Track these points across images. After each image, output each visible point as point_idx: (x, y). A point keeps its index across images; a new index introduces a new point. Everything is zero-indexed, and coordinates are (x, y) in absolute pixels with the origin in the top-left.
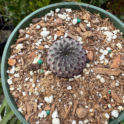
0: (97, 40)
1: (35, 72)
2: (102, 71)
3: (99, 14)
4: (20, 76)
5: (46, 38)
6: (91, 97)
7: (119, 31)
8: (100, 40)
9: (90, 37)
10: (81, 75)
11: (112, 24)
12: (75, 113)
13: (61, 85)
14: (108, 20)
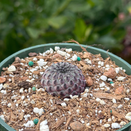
0: (98, 73)
1: (26, 91)
2: (103, 95)
3: (100, 54)
4: (8, 93)
5: (42, 67)
6: (89, 115)
7: (121, 68)
8: (101, 73)
9: (90, 70)
10: (78, 96)
11: (114, 63)
12: (69, 125)
13: (54, 102)
14: (110, 60)
